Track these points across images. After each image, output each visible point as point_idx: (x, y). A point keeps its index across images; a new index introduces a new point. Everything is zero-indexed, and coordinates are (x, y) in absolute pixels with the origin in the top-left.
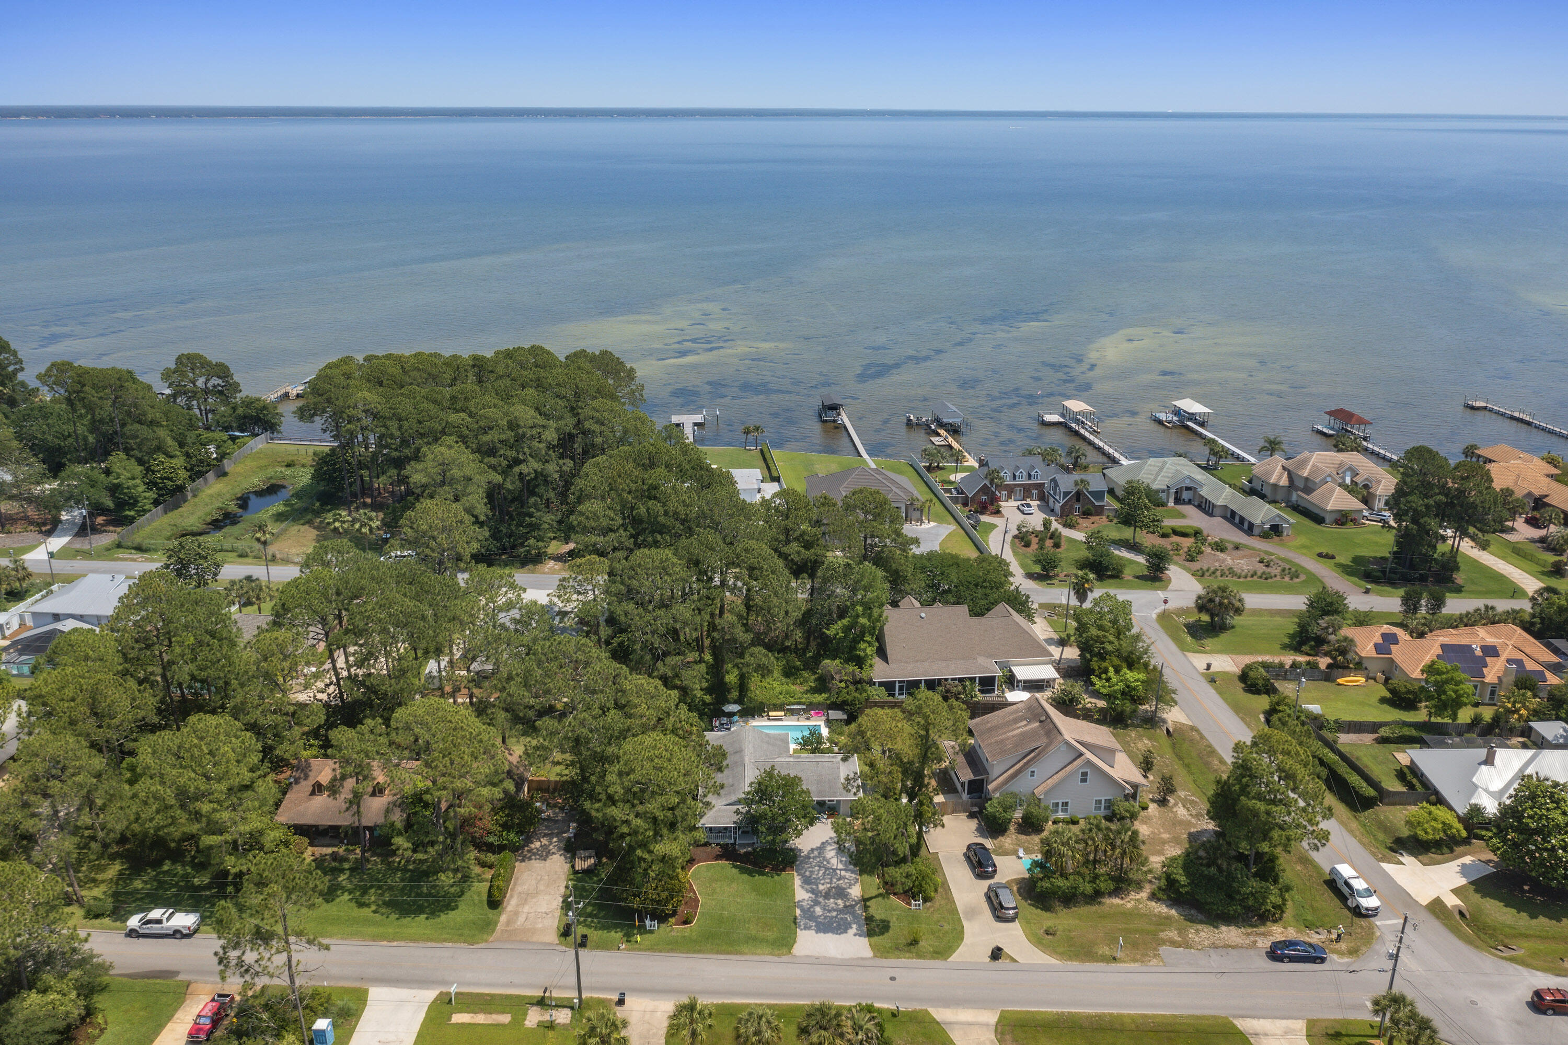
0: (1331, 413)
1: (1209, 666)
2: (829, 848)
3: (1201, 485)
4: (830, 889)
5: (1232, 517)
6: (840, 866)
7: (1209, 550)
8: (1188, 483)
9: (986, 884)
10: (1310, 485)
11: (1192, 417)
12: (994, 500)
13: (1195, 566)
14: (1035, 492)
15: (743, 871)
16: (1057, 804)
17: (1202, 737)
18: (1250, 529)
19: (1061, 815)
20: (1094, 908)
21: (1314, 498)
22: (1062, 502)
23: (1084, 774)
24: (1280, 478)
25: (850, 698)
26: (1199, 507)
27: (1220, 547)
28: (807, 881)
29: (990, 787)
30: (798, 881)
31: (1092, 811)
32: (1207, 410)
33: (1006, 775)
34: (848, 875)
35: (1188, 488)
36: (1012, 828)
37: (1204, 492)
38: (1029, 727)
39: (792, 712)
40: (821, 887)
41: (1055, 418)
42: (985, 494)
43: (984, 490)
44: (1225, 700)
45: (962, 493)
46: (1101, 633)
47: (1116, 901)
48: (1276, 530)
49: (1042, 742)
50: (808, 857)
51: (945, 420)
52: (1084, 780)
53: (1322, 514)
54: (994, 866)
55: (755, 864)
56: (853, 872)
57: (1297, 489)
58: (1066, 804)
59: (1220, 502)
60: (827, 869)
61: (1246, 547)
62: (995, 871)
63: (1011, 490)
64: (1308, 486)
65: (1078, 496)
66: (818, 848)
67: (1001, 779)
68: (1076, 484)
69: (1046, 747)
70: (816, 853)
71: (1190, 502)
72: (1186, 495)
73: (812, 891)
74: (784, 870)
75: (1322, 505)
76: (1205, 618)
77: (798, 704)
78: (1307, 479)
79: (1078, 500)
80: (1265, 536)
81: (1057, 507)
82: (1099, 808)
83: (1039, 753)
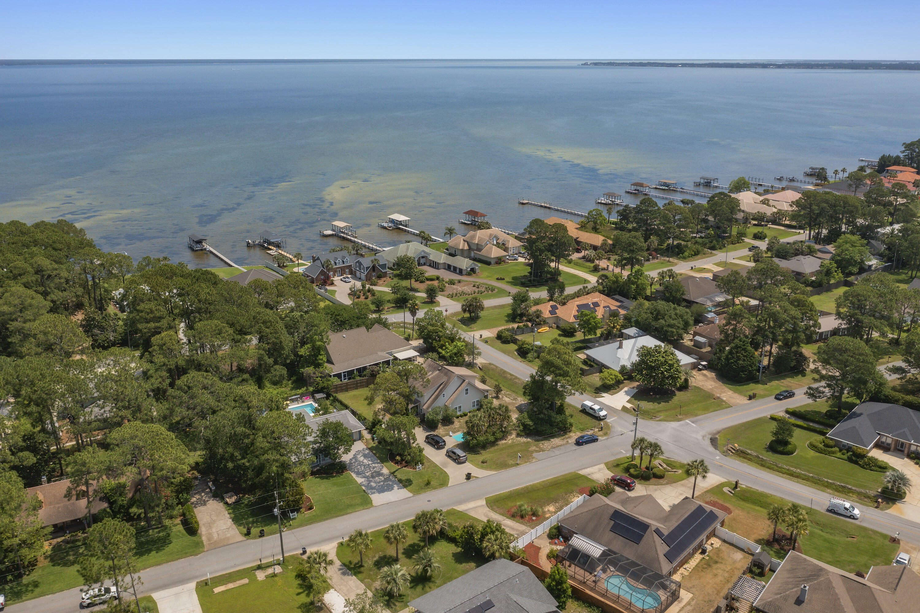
0: (466, 213)
1: (481, 336)
2: (359, 456)
3: (429, 254)
4: (372, 473)
5: (449, 267)
6: (370, 463)
7: (447, 285)
8: (423, 254)
9: (444, 451)
10: (479, 247)
11: (400, 223)
12: (328, 277)
13: (446, 293)
14: (347, 270)
15: (322, 478)
16: (456, 408)
17: (497, 367)
18: (461, 272)
19: (459, 413)
20: (496, 447)
21: (483, 252)
22: (366, 273)
23: (467, 390)
24: (464, 246)
26: (430, 266)
27: (452, 283)
28: (358, 474)
29: (425, 407)
30: (354, 475)
31: (472, 409)
32: (407, 218)
33: (431, 399)
34: (376, 465)
35: (423, 257)
36: (440, 425)
37: (431, 258)
38: (434, 374)
39: (296, 400)
40: (367, 474)
41: (330, 232)
42: (322, 275)
43: (322, 273)
44: (496, 349)
45: (308, 276)
46: (435, 328)
47: (504, 442)
48: (473, 270)
49: (445, 379)
50: (351, 463)
51: (272, 241)
52: (467, 393)
53: (489, 260)
54: (444, 441)
55: (327, 474)
56: (378, 463)
57: (473, 250)
58: (460, 407)
59: (442, 261)
60: (364, 466)
61: (464, 281)
62: (445, 444)
63: (335, 271)
64: (479, 248)
65: (374, 268)
66: (353, 458)
67: (429, 402)
68: (372, 262)
69: (448, 380)
70: (354, 460)
71: (425, 264)
72: (422, 261)
73: (364, 477)
74: (343, 472)
75: (489, 256)
76: (467, 315)
77: (295, 395)
78: (477, 244)
79: (374, 270)
80: (469, 274)
81: (363, 276)
82: (474, 406)
83: (445, 385)
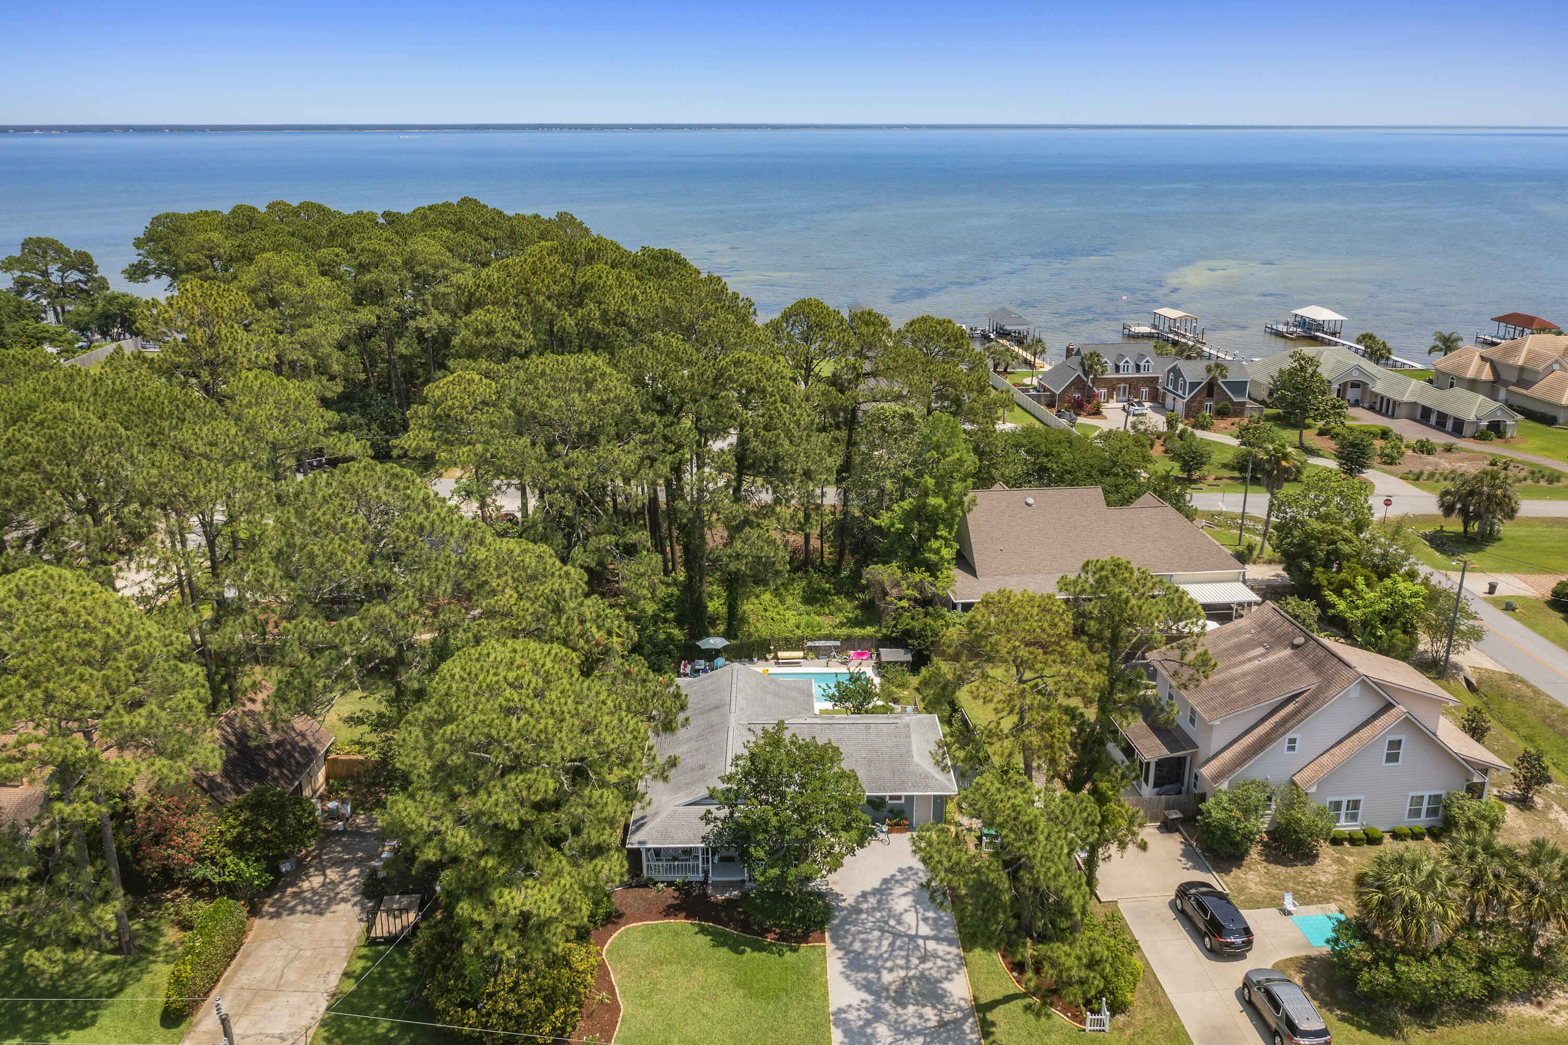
0: (1499, 320)
1: (1492, 588)
2: (899, 890)
3: (1374, 379)
4: (906, 982)
5: (1424, 415)
6: (925, 930)
7: (1409, 452)
8: (1356, 377)
9: (1236, 972)
10: (1526, 376)
11: (1320, 326)
12: (1090, 396)
13: (1402, 469)
14: (1145, 390)
15: (720, 940)
16: (1337, 805)
17: (1536, 692)
18: (1458, 428)
19: (1344, 826)
20: (1485, 1028)
21: (1537, 391)
22: (1188, 397)
23: (1395, 745)
24: (1480, 370)
25: (917, 625)
26: (1371, 408)
27: (1425, 448)
28: (855, 962)
29: (1207, 771)
30: (834, 962)
31: (1405, 823)
32: (1339, 317)
33: (1237, 748)
34: (942, 949)
35: (1355, 385)
36: (1255, 853)
37: (1378, 388)
38: (1273, 658)
39: (818, 653)
40: (887, 977)
41: (1146, 330)
42: (1078, 389)
43: (1078, 383)
44: (1544, 635)
45: (1045, 390)
47: (1528, 1011)
48: (1496, 429)
49: (1309, 682)
50: (856, 910)
51: (1008, 328)
52: (1392, 758)
53: (1550, 412)
54: (1247, 931)
55: (745, 926)
56: (950, 942)
57: (1506, 384)
58: (1355, 805)
59: (1406, 398)
60: (896, 935)
61: (1460, 450)
62: (1249, 943)
63: (1112, 387)
64: (1525, 378)
65: (1211, 388)
66: (875, 892)
67: (1227, 755)
68: (1209, 370)
69: (1320, 690)
70: (872, 900)
71: (1356, 404)
72: (1352, 394)
73: (867, 986)
74: (804, 938)
75: (1554, 400)
76: (1454, 525)
77: (828, 637)
78: (1522, 369)
79: (1210, 394)
80: (1481, 436)
81: (1180, 405)
82: (1415, 813)
83: (1306, 705)
